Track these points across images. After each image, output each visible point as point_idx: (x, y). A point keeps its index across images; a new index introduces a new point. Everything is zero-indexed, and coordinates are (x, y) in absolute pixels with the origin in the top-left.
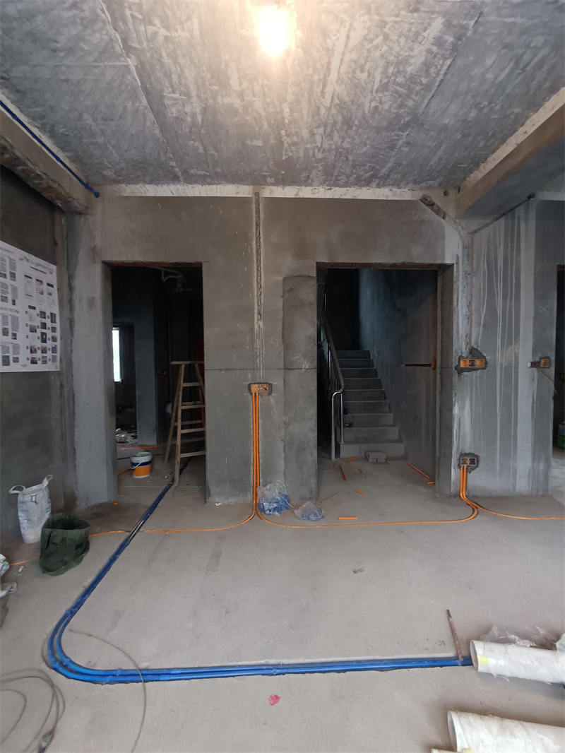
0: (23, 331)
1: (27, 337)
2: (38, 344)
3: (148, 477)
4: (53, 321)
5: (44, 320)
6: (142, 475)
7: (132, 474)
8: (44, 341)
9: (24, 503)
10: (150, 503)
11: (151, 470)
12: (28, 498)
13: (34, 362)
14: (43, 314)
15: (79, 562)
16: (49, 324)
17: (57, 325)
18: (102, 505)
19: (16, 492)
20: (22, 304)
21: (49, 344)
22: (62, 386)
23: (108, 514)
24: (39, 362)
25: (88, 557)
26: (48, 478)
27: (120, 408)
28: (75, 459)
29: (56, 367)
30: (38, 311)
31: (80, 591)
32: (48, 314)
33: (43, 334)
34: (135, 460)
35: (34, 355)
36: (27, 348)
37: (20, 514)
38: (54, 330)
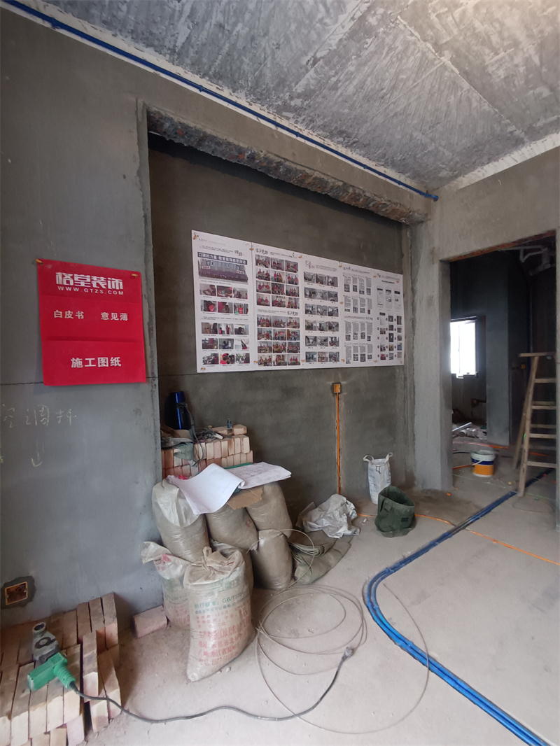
0: (375, 333)
1: (378, 338)
2: (387, 343)
3: (489, 478)
4: (399, 323)
5: (391, 323)
6: (482, 474)
7: (472, 471)
8: (391, 340)
9: (372, 470)
10: (485, 505)
11: (494, 471)
12: (374, 467)
13: (383, 358)
14: (391, 318)
15: (405, 533)
16: (396, 326)
17: (403, 326)
18: (435, 492)
19: (367, 460)
20: (375, 312)
21: (396, 343)
22: (405, 379)
23: (439, 502)
24: (387, 358)
25: (412, 533)
26: (390, 455)
27: (475, 402)
28: (414, 444)
29: (401, 363)
30: (387, 316)
31: (398, 558)
32: (395, 317)
33: (390, 335)
34: (476, 456)
35: (383, 353)
36: (378, 347)
37: (369, 478)
38: (399, 330)
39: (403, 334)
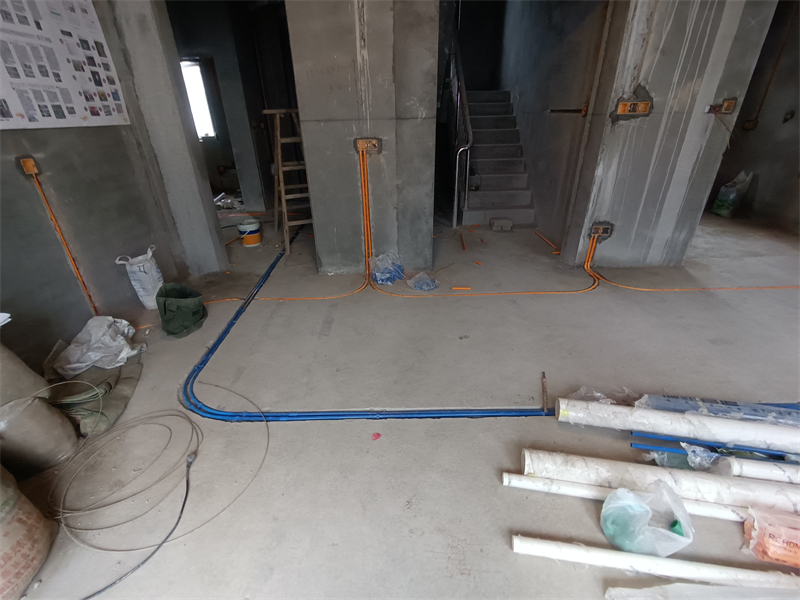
0: (66, 70)
1: (74, 77)
2: (92, 88)
3: (259, 246)
4: (102, 53)
5: (89, 53)
6: (253, 243)
8: (98, 83)
9: (134, 272)
11: (262, 238)
12: (135, 268)
13: (95, 113)
14: (84, 44)
16: (98, 59)
17: (109, 60)
18: (215, 274)
19: (123, 262)
20: (51, 28)
21: (107, 88)
22: (139, 145)
23: (222, 283)
24: (102, 113)
25: (207, 322)
26: (151, 248)
27: (222, 169)
30: (75, 40)
33: (94, 74)
34: (242, 228)
35: (92, 104)
36: (80, 93)
37: (133, 283)
38: (107, 67)
39: (113, 73)
